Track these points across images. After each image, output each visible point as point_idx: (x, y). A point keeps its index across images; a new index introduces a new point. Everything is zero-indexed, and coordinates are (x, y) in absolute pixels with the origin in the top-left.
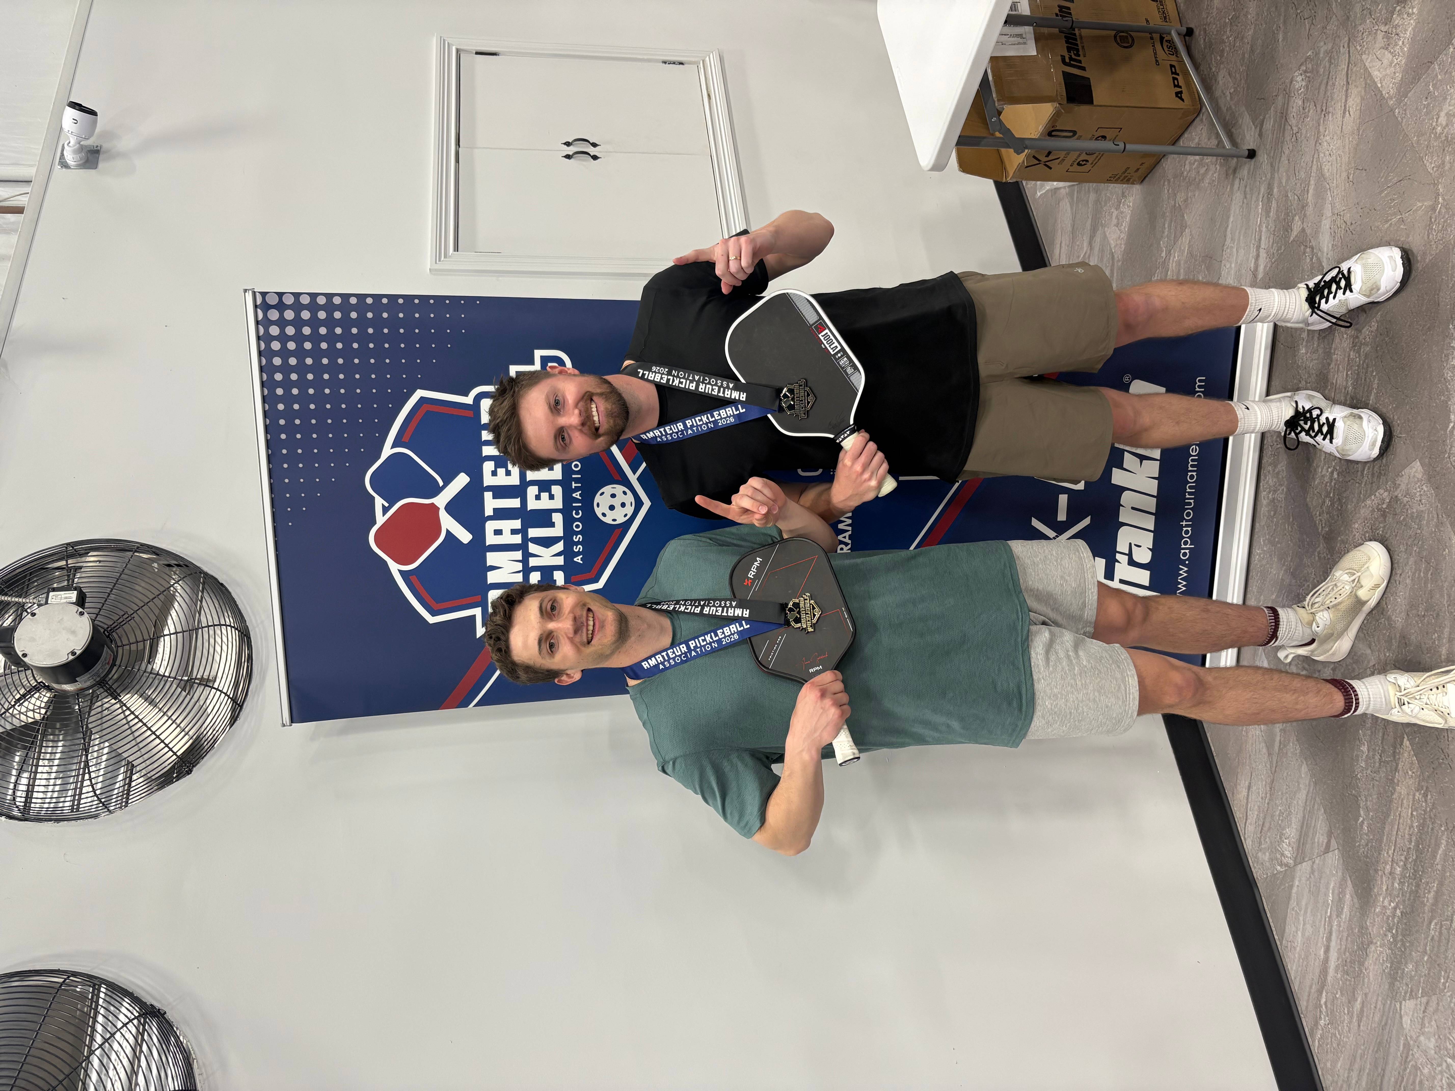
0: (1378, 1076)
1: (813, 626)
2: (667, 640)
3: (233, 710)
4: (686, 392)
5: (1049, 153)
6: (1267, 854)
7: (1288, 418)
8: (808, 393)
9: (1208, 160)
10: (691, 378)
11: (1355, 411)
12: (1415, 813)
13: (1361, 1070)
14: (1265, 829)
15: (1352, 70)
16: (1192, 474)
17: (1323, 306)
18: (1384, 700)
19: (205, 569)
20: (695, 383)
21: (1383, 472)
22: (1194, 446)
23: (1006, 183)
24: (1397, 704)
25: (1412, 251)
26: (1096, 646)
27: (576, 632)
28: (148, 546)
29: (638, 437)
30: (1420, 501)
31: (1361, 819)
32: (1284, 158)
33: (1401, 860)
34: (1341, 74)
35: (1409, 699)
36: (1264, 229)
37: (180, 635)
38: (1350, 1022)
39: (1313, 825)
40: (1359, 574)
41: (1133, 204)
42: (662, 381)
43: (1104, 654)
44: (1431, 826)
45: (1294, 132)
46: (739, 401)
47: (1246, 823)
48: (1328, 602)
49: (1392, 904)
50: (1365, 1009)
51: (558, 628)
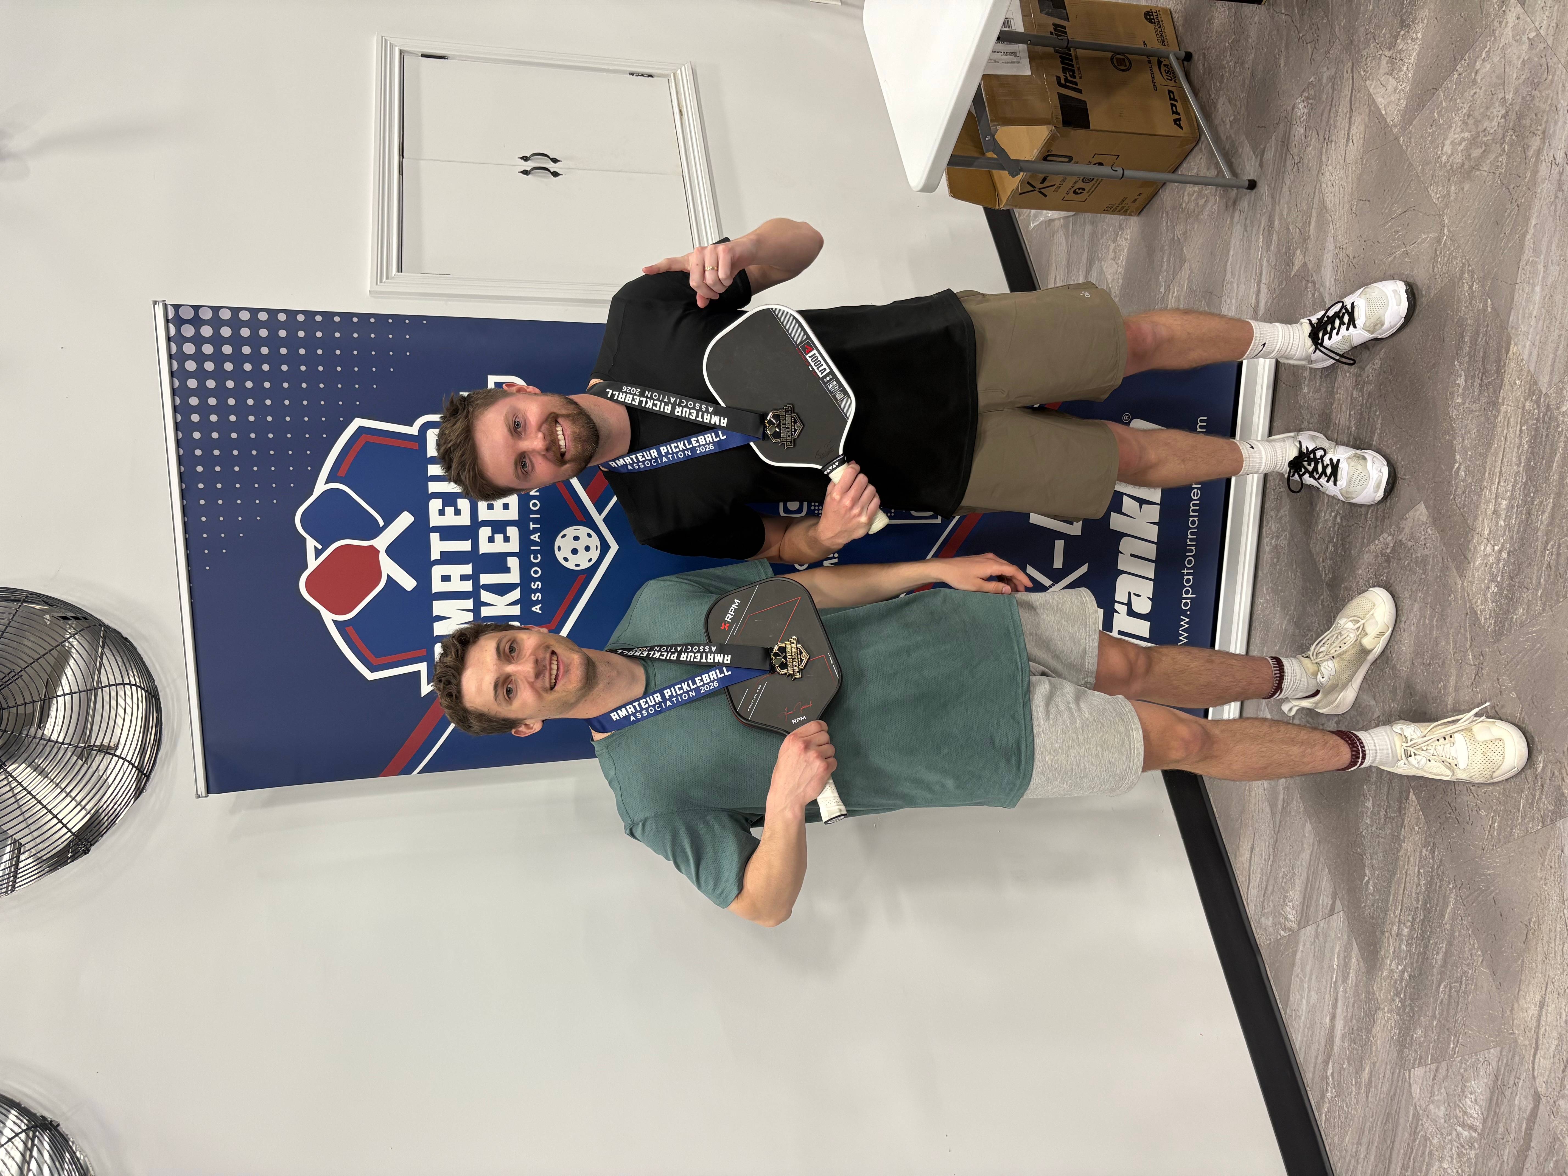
0: (1387, 1148)
1: (801, 671)
2: (640, 689)
3: (139, 780)
4: (661, 416)
5: (1044, 180)
6: (1271, 919)
7: (1291, 458)
8: (794, 419)
9: (1208, 190)
10: (666, 400)
11: (1358, 452)
12: (1422, 871)
13: (1370, 1143)
14: (1269, 892)
15: (1355, 97)
16: (1194, 518)
17: (1327, 342)
18: (1390, 751)
19: (106, 621)
20: (670, 405)
21: (1387, 516)
22: (1196, 490)
23: (1000, 211)
24: (1403, 756)
25: (1417, 285)
26: (1098, 698)
27: (537, 675)
28: (39, 595)
29: (606, 464)
30: (1425, 545)
31: (1367, 878)
32: (1285, 189)
33: (1409, 921)
34: (1344, 101)
35: (1416, 749)
36: (1265, 264)
37: (76, 696)
38: (1358, 1093)
39: (1317, 886)
40: (1364, 621)
41: (1130, 237)
42: (633, 403)
43: (1108, 706)
44: (1438, 884)
45: (1296, 162)
46: (719, 427)
47: (1248, 886)
48: (1333, 651)
49: (1400, 967)
50: (1373, 1079)
51: (517, 672)
